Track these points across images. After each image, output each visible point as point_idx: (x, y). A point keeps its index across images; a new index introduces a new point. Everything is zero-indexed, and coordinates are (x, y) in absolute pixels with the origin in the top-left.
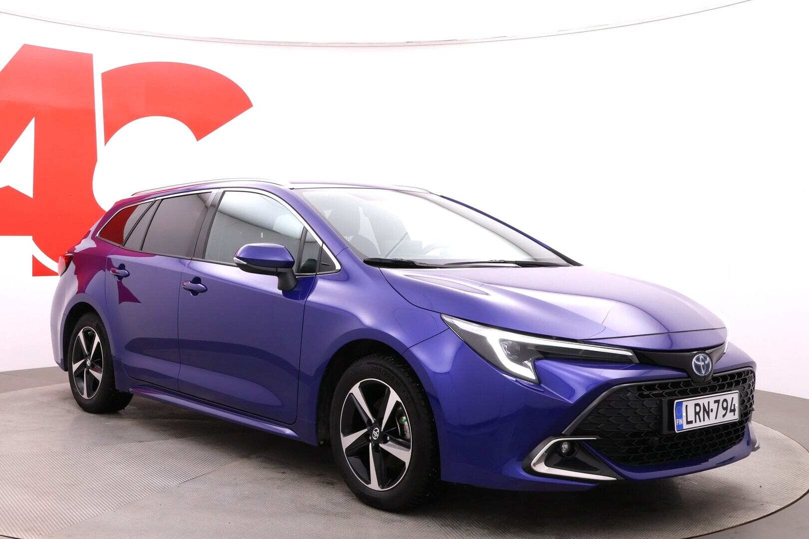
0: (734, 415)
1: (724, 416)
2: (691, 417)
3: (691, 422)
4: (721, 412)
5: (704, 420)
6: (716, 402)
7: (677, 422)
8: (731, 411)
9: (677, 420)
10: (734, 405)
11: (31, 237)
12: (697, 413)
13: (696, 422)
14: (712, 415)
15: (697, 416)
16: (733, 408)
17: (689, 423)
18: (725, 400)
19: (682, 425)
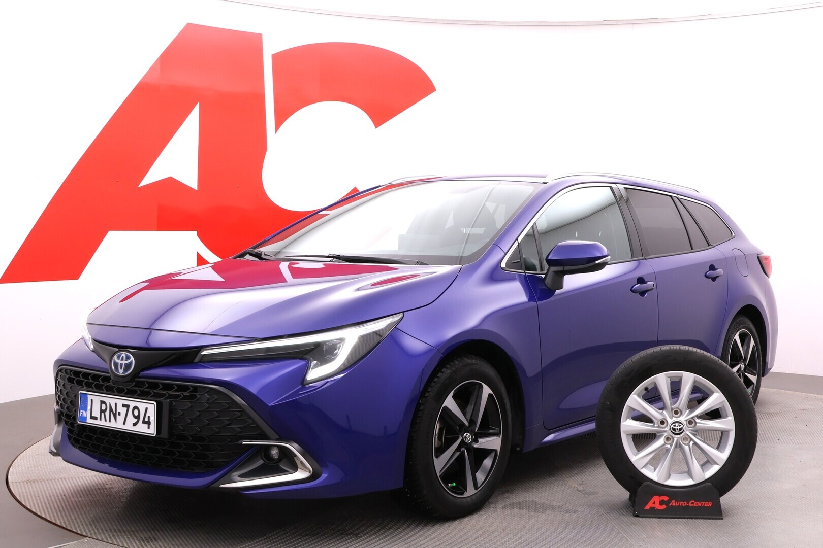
0: (149, 428)
1: (135, 424)
2: (96, 413)
3: (95, 418)
4: (131, 420)
5: (110, 421)
6: (124, 406)
7: (81, 413)
8: (144, 422)
9: (81, 411)
10: (149, 417)
11: (195, 233)
12: (103, 411)
13: (100, 420)
14: (121, 419)
15: (103, 414)
16: (146, 419)
17: (92, 418)
18: (136, 408)
19: (86, 418)
